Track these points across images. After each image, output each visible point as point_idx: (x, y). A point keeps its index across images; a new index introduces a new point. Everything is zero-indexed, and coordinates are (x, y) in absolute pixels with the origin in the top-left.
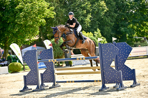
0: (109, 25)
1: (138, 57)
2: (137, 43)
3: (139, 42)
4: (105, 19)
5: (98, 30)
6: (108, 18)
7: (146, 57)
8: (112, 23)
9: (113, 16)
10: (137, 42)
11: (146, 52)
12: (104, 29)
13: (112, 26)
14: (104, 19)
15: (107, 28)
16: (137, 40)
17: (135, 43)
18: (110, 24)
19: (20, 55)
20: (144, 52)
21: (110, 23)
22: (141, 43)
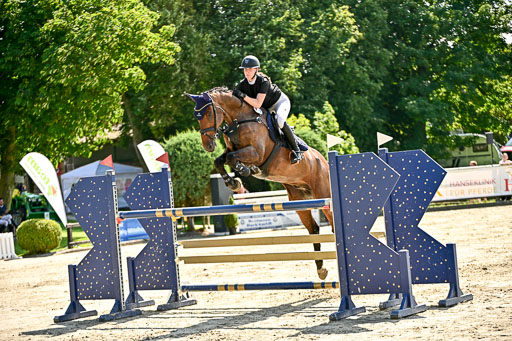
0: (366, 91)
1: (465, 203)
2: (463, 154)
3: (468, 151)
4: (353, 69)
5: (327, 106)
6: (363, 65)
7: (493, 201)
8: (377, 82)
9: (378, 60)
10: (462, 149)
11: (491, 186)
12: (349, 104)
13: (374, 92)
14: (348, 70)
15: (358, 102)
16: (461, 144)
17: (456, 153)
18: (369, 87)
19: (54, 192)
20: (487, 186)
21: (368, 82)
22: (475, 154)
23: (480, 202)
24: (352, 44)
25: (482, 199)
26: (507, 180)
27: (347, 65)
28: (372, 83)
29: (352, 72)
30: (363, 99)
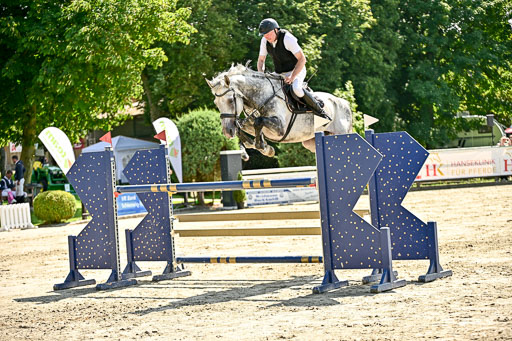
0: (381, 72)
1: (469, 183)
2: (468, 135)
3: (473, 133)
4: (367, 51)
6: (377, 48)
7: (492, 181)
8: (389, 63)
9: (389, 43)
10: (468, 131)
11: (491, 166)
12: (364, 86)
13: (388, 73)
14: (364, 53)
15: (373, 83)
16: (465, 126)
17: (461, 135)
18: (383, 69)
20: (486, 166)
21: (381, 63)
22: (481, 135)
23: (478, 181)
24: (367, 29)
25: (481, 178)
26: (506, 161)
27: (363, 47)
28: (386, 65)
29: (366, 54)
30: (377, 80)
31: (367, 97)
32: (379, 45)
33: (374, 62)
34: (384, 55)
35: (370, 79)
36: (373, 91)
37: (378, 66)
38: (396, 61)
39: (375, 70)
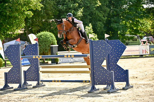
0: (102, 20)
1: (130, 57)
2: (129, 41)
3: (131, 41)
4: (98, 13)
5: (90, 25)
6: (101, 13)
7: (138, 56)
8: (105, 18)
9: (105, 11)
10: (129, 40)
11: (138, 52)
13: (104, 20)
14: (97, 14)
15: (99, 24)
17: (127, 41)
20: (137, 52)
22: (133, 42)
23: (133, 56)
24: (98, 6)
25: (134, 55)
26: (143, 50)
27: (96, 12)
28: (103, 18)
29: (98, 15)
30: (101, 23)
31: (98, 28)
32: (101, 12)
33: (100, 17)
34: (103, 15)
35: (99, 22)
36: (100, 26)
37: (101, 18)
38: (107, 17)
39: (100, 20)
